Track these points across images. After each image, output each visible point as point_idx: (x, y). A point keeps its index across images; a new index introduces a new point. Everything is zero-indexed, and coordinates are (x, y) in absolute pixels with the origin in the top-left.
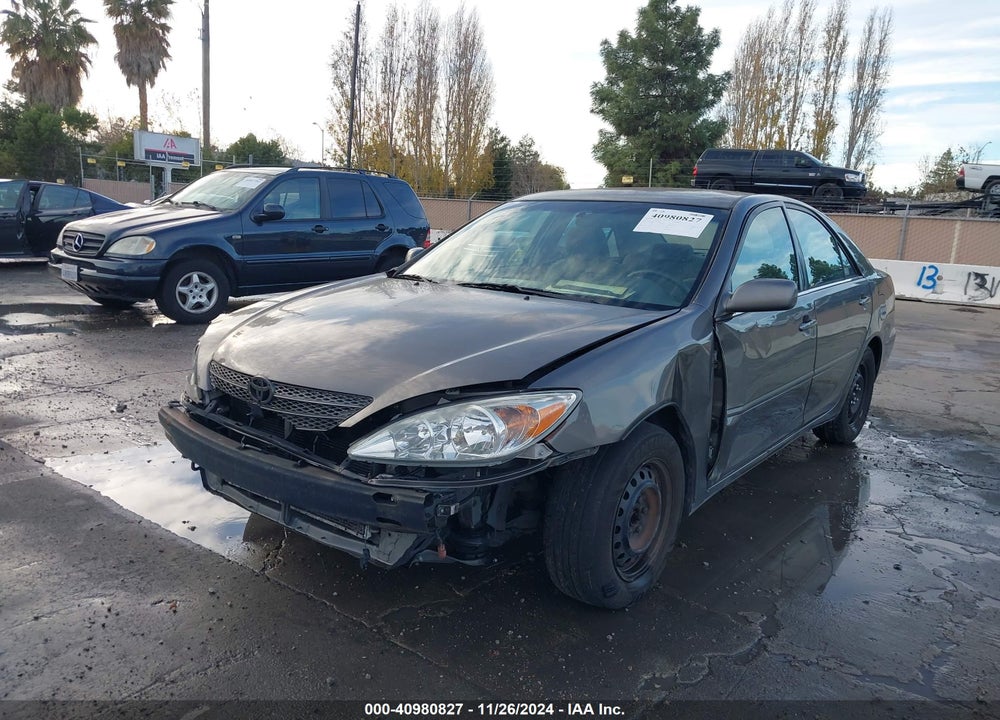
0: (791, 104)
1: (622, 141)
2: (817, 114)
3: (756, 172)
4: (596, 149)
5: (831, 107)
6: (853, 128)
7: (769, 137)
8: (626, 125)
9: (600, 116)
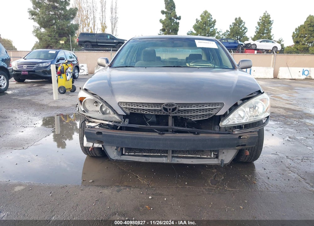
0: (93, 20)
1: (43, 30)
2: (102, 24)
3: (98, 41)
4: (33, 32)
5: (105, 22)
6: (112, 28)
7: (88, 30)
8: (43, 24)
9: (33, 20)
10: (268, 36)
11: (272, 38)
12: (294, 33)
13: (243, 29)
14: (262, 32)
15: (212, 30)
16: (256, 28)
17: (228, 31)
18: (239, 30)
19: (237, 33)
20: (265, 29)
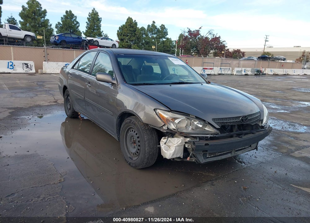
10: (99, 32)
11: (102, 34)
12: (118, 31)
13: (75, 23)
14: (92, 28)
15: (43, 20)
16: (87, 24)
17: (60, 24)
18: (72, 24)
19: (70, 27)
20: (95, 25)
